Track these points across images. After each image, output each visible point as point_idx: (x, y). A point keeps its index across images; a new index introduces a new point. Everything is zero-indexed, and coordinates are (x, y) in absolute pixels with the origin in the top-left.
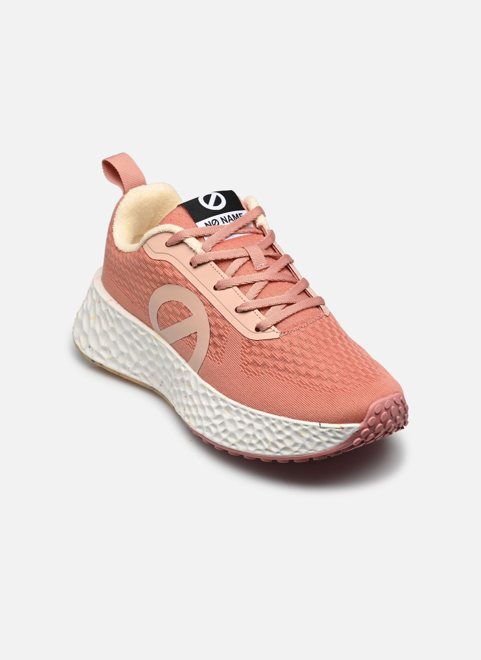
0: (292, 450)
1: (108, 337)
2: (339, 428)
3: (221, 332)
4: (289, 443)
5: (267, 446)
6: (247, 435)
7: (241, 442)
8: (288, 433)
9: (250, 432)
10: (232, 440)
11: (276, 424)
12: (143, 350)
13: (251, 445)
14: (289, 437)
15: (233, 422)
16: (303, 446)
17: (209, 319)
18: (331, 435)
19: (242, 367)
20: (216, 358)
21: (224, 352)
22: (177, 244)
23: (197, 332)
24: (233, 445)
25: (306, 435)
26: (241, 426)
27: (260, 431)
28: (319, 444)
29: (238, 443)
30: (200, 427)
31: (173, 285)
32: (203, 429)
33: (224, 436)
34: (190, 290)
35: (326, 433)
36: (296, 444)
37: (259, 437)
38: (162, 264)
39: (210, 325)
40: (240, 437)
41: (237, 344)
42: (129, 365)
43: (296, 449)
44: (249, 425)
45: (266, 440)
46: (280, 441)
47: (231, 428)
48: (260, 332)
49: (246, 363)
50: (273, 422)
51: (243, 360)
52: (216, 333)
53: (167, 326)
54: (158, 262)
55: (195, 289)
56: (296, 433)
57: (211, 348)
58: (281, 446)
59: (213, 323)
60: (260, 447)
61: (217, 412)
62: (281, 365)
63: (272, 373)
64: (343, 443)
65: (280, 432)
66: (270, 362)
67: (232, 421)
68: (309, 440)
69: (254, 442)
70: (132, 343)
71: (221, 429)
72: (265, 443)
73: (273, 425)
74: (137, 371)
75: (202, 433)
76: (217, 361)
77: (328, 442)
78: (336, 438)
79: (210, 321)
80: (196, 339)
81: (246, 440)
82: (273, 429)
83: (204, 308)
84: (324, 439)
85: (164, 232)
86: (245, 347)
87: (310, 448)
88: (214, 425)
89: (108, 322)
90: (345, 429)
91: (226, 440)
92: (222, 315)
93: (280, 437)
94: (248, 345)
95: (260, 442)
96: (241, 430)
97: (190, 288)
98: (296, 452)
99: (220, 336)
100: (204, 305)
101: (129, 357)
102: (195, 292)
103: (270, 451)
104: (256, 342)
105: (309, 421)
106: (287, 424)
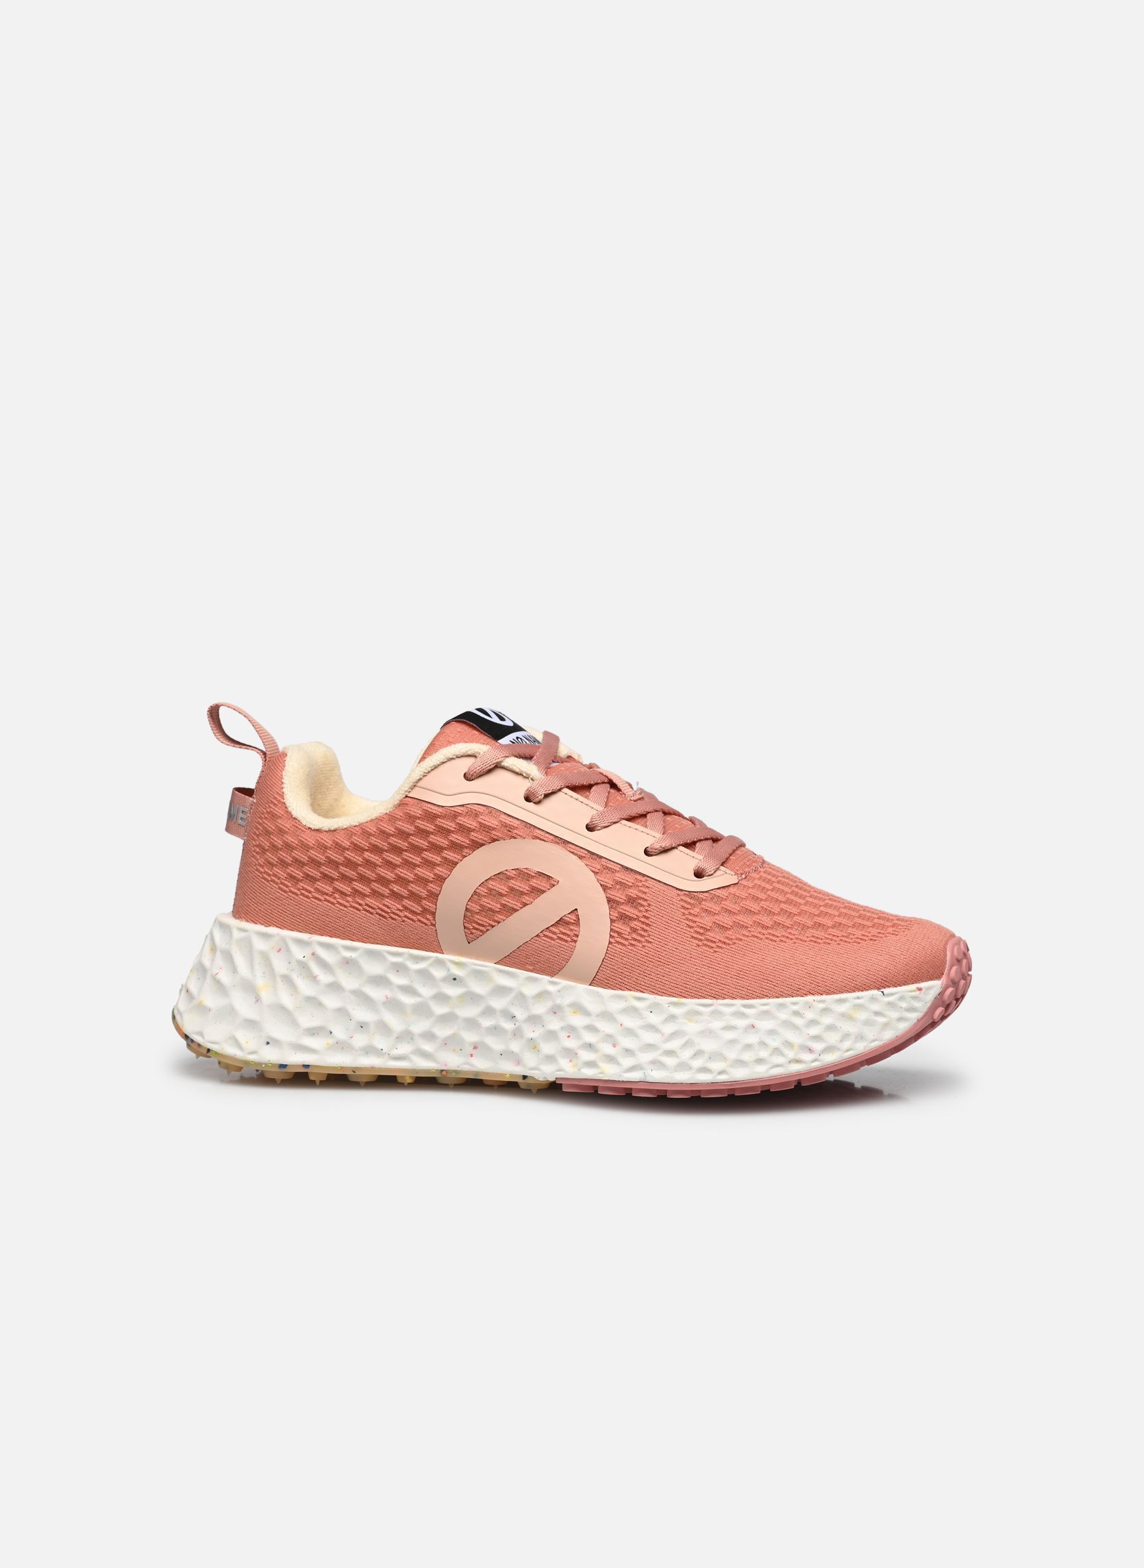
0: (838, 1049)
1: (320, 1004)
2: (914, 991)
3: (633, 892)
4: (832, 1038)
5: (791, 1054)
6: (748, 1047)
7: (740, 1063)
8: (827, 1020)
9: (752, 1039)
10: (716, 1066)
11: (801, 1012)
12: (418, 1000)
13: (760, 1061)
14: (830, 1028)
15: (710, 1033)
16: (860, 1037)
17: (598, 879)
18: (904, 1005)
19: (696, 938)
20: (635, 940)
21: (648, 925)
22: (489, 771)
23: (576, 909)
24: (720, 1073)
25: (862, 1016)
26: (730, 1035)
27: (772, 1032)
28: (886, 1026)
29: (732, 1066)
30: (632, 1069)
31: (502, 841)
32: (642, 1069)
33: (697, 1063)
34: (543, 840)
35: (896, 1002)
36: (846, 1036)
37: (774, 1043)
38: (471, 811)
39: (605, 888)
40: (732, 1055)
41: (671, 906)
42: (380, 1042)
43: (847, 1044)
44: (746, 1028)
45: (789, 1044)
46: (817, 1038)
47: (708, 1045)
48: (705, 878)
49: (702, 931)
50: (795, 1008)
51: (692, 927)
52: (619, 895)
53: (494, 924)
54: (462, 808)
55: (551, 837)
56: (843, 1016)
57: (619, 926)
58: (818, 1046)
59: (610, 883)
60: (779, 1060)
61: (669, 1029)
62: (766, 920)
63: (756, 934)
64: (922, 1018)
65: (813, 1022)
66: (747, 920)
67: (707, 1033)
68: (867, 1023)
69: (763, 1054)
70: (389, 996)
71: (686, 1055)
72: (786, 1051)
73: (796, 1013)
74: (404, 1049)
75: (643, 1077)
76: (638, 944)
77: (900, 1019)
78: (911, 1009)
79: (602, 883)
80: (577, 922)
81: (748, 1056)
82: (798, 1021)
83: (580, 863)
84: (894, 1015)
85: (454, 757)
86: (689, 906)
87: (872, 1037)
88: (670, 1053)
89: (315, 977)
90: (923, 990)
91: (704, 1070)
92: (622, 866)
93: (814, 1031)
94: (692, 902)
95: (776, 1051)
96: (733, 1042)
97: (542, 837)
98: (848, 1050)
99: (632, 901)
100: (581, 857)
101: (384, 1028)
102: (552, 842)
103: (798, 1061)
104: (706, 894)
105: (859, 990)
106: (822, 1006)
